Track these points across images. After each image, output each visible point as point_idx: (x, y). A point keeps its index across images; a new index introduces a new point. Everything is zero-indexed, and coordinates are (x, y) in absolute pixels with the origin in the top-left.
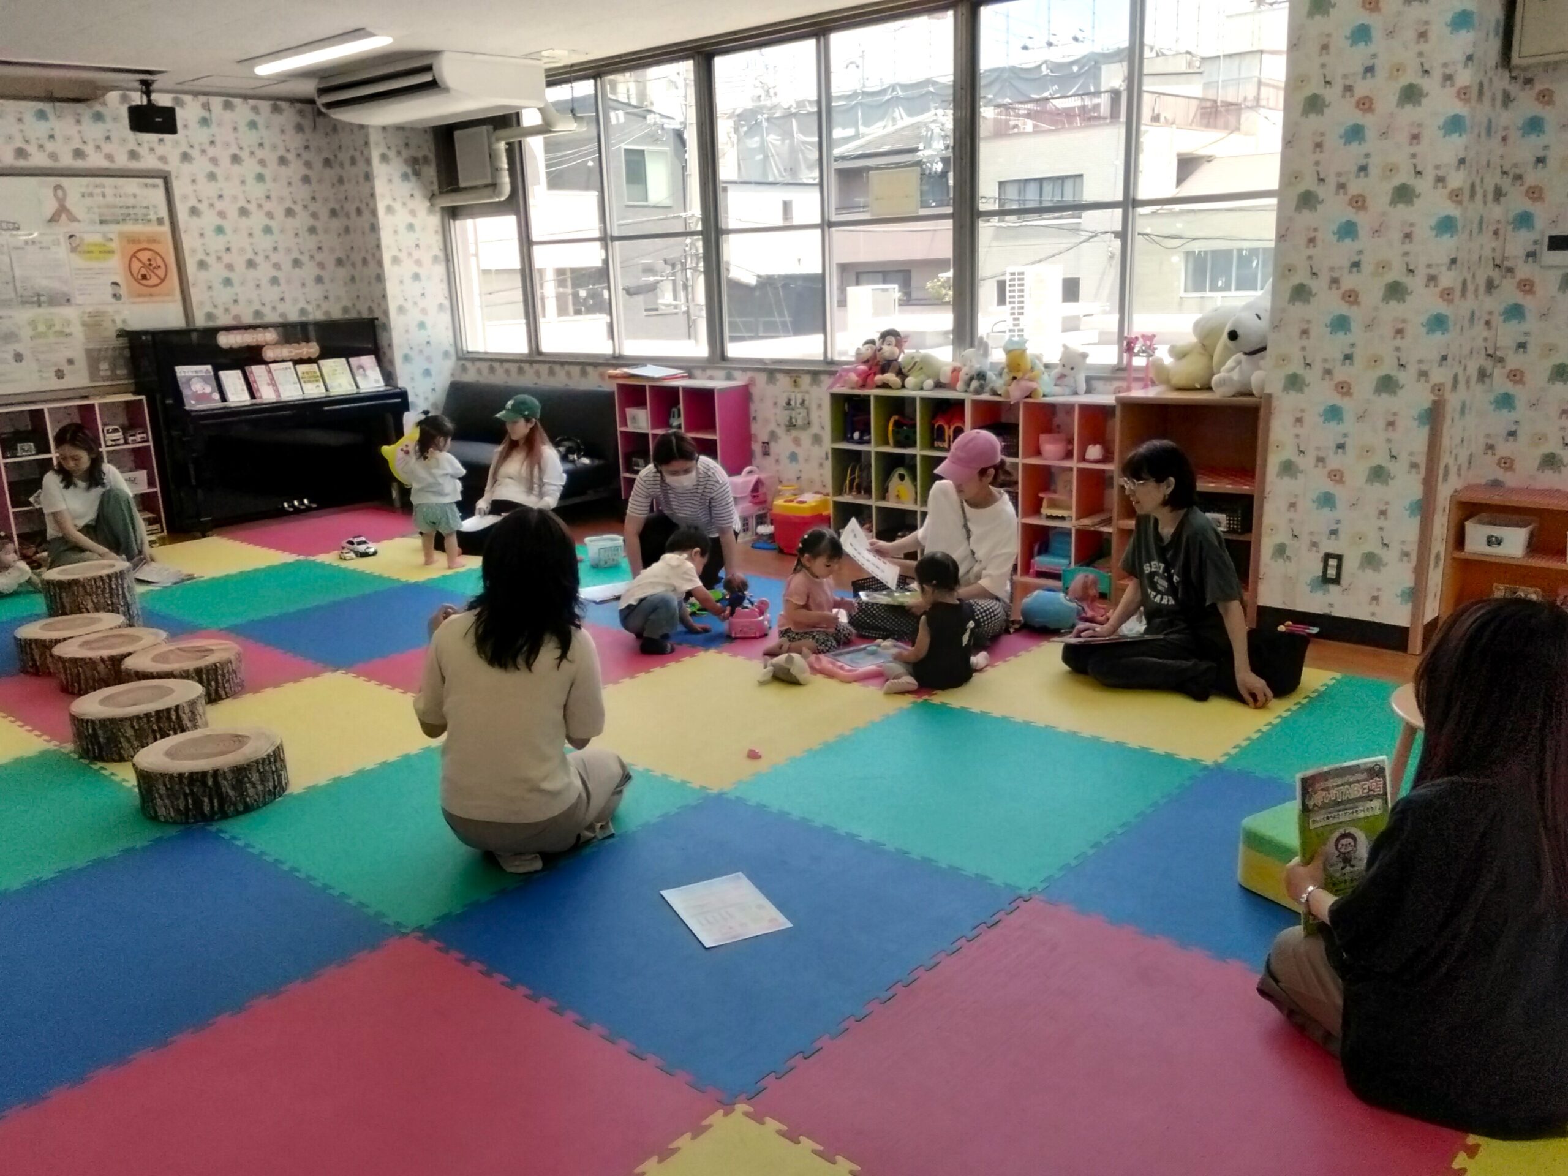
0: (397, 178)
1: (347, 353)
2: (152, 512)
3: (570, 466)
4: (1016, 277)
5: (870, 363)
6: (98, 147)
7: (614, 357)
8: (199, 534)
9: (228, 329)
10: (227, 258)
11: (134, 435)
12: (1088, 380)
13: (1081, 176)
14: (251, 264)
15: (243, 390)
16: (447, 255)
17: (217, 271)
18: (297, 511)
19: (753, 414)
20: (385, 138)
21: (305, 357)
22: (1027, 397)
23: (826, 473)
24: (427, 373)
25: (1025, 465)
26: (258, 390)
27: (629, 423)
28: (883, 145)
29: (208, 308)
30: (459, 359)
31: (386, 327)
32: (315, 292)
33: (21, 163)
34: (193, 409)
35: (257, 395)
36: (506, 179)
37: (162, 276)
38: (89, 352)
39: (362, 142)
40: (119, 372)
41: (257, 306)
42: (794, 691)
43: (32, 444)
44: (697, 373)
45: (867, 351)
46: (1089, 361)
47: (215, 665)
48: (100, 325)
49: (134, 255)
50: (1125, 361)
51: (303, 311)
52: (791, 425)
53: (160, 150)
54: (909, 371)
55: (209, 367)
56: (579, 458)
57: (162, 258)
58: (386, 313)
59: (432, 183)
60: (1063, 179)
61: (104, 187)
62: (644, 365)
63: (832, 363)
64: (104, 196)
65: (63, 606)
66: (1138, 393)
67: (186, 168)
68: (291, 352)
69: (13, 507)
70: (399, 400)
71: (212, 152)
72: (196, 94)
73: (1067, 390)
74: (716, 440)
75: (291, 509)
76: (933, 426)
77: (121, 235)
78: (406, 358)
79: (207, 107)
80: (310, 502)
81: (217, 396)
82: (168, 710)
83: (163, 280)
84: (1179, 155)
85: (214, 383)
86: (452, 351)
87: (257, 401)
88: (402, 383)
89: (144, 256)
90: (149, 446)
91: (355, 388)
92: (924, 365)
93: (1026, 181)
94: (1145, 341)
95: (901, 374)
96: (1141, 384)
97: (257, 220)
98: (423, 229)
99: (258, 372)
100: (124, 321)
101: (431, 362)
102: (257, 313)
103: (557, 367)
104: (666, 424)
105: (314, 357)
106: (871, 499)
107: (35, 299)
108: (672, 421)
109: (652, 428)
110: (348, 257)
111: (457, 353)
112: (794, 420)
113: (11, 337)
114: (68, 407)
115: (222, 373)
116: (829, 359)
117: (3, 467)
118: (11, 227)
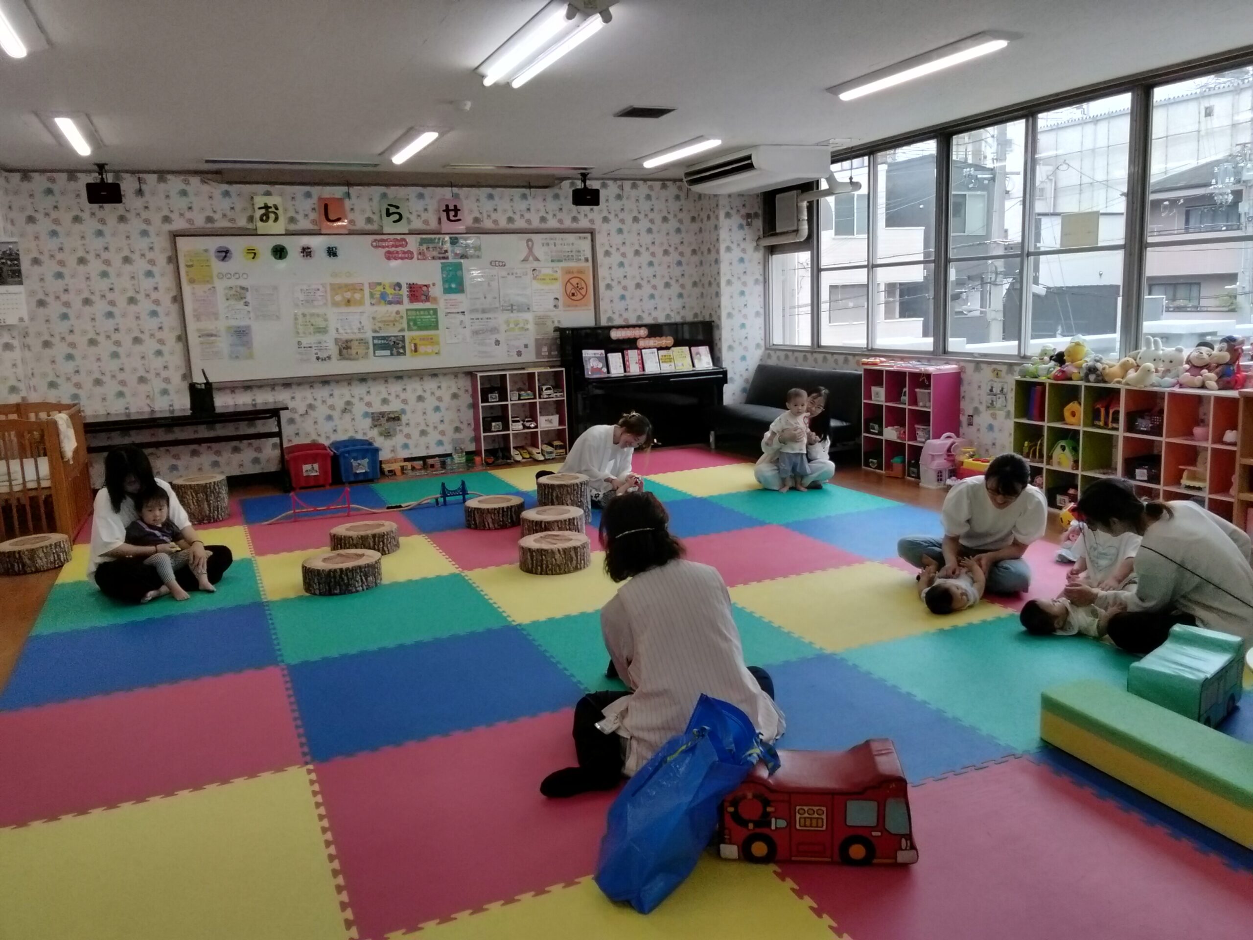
0: (735, 228)
1: (691, 343)
2: (562, 442)
6: (554, 216)
7: (867, 350)
9: (617, 327)
10: (624, 282)
11: (555, 393)
15: (620, 366)
16: (765, 278)
17: (617, 291)
19: (962, 394)
20: (729, 202)
21: (664, 346)
24: (743, 358)
25: (1167, 443)
26: (629, 367)
27: (873, 398)
29: (610, 314)
30: (766, 349)
31: (719, 327)
32: (677, 303)
33: (510, 226)
34: (590, 377)
35: (628, 370)
36: (805, 227)
37: (584, 294)
38: (537, 340)
39: (715, 206)
40: (553, 353)
41: (639, 313)
43: (497, 395)
48: (546, 324)
49: (569, 281)
51: (668, 316)
52: (991, 405)
53: (591, 216)
55: (603, 351)
57: (585, 282)
58: (719, 318)
59: (759, 230)
61: (556, 239)
63: (1025, 357)
64: (555, 245)
67: (605, 226)
68: (655, 343)
69: (484, 433)
71: (621, 216)
72: (615, 180)
74: (929, 412)
76: (1094, 408)
77: (562, 268)
78: (730, 348)
79: (621, 187)
81: (605, 370)
83: (584, 296)
85: (605, 361)
86: (762, 343)
87: (627, 374)
88: (726, 364)
89: (574, 281)
90: (564, 400)
91: (692, 367)
97: (645, 257)
98: (750, 261)
99: (632, 354)
100: (559, 322)
101: (747, 351)
102: (639, 317)
103: (829, 356)
104: (897, 399)
105: (669, 346)
106: (1042, 462)
107: (510, 308)
108: (903, 398)
109: (886, 402)
110: (700, 280)
111: (765, 345)
112: (994, 403)
113: (494, 330)
114: (521, 374)
115: (609, 355)
116: (1022, 354)
117: (480, 408)
118: (501, 264)
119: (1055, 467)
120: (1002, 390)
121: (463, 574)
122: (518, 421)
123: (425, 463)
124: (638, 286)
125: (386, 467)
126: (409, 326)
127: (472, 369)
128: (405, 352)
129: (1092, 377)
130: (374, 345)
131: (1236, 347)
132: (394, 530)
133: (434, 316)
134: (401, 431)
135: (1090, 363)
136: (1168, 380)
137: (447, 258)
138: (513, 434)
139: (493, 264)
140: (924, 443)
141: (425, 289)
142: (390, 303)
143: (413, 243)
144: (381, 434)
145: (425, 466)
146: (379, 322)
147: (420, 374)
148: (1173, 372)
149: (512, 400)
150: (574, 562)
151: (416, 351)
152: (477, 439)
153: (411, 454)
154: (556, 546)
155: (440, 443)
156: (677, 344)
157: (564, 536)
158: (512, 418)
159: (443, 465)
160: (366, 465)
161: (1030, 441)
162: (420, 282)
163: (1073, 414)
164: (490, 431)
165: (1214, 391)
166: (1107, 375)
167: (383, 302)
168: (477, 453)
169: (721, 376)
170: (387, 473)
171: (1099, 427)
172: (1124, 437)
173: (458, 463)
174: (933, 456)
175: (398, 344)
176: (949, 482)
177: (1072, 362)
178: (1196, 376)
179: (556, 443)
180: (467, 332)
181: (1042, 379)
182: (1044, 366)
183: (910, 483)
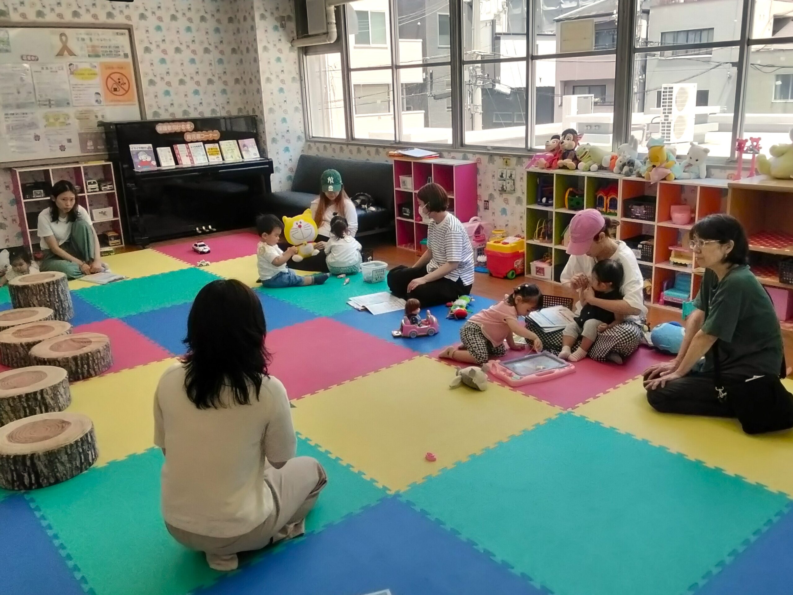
0: (270, 29)
1: (237, 136)
2: (117, 232)
3: (362, 212)
4: (668, 90)
5: (555, 152)
6: (88, 10)
7: (395, 142)
8: (141, 247)
9: (163, 122)
10: (167, 79)
11: (105, 186)
12: (708, 168)
13: (713, 28)
14: (182, 82)
15: (171, 159)
16: (301, 77)
17: (161, 87)
18: (204, 233)
19: (479, 182)
20: (264, 4)
21: (211, 139)
22: (662, 180)
23: (522, 224)
24: (287, 149)
25: (659, 227)
26: (180, 159)
27: (403, 186)
28: (592, 11)
29: (155, 109)
30: (307, 141)
31: (262, 121)
32: (221, 99)
33: (40, 20)
34: (139, 171)
35: (180, 162)
36: (335, 30)
37: (127, 89)
38: (80, 134)
39: (250, 7)
40: (99, 147)
41: (185, 108)
42: (476, 396)
43: (42, 191)
44: (445, 154)
45: (553, 143)
46: (709, 155)
47: (87, 354)
48: (89, 119)
49: (109, 76)
50: (736, 156)
51: (213, 111)
52: (503, 190)
53: (126, 12)
54: (581, 158)
55: (151, 145)
56: (368, 207)
57: (126, 77)
58: (262, 112)
59: (292, 32)
60: (701, 31)
61: (91, 34)
62: (413, 148)
63: (531, 150)
64: (91, 40)
65: (19, 302)
66: (745, 181)
67: (143, 23)
68: (203, 136)
69: (29, 228)
70: (267, 166)
71: (158, 13)
73: (693, 175)
75: (200, 232)
76: (596, 197)
77: (101, 64)
78: (274, 140)
80: (212, 227)
81: (154, 163)
82: (35, 393)
83: (127, 92)
84: (775, 16)
85: (153, 155)
86: (303, 136)
87: (179, 166)
88: (271, 157)
89: (116, 77)
90: (114, 193)
91: (241, 158)
92: (590, 153)
93: (678, 32)
94: (752, 143)
95: (576, 160)
96: (748, 173)
97: (186, 55)
98: (286, 61)
99: (181, 148)
100: (103, 116)
101: (290, 143)
102: (185, 112)
103: (362, 148)
105: (217, 139)
107: (48, 103)
109: (414, 189)
110: (242, 78)
111: (305, 138)
112: (505, 187)
113: (32, 125)
114: (66, 168)
115: (158, 149)
116: (529, 148)
117: (23, 204)
118: (33, 58)
120: (511, 176)
127: (10, 165)
139: (25, 58)
152: (23, 234)
156: (225, 137)
179: (111, 234)
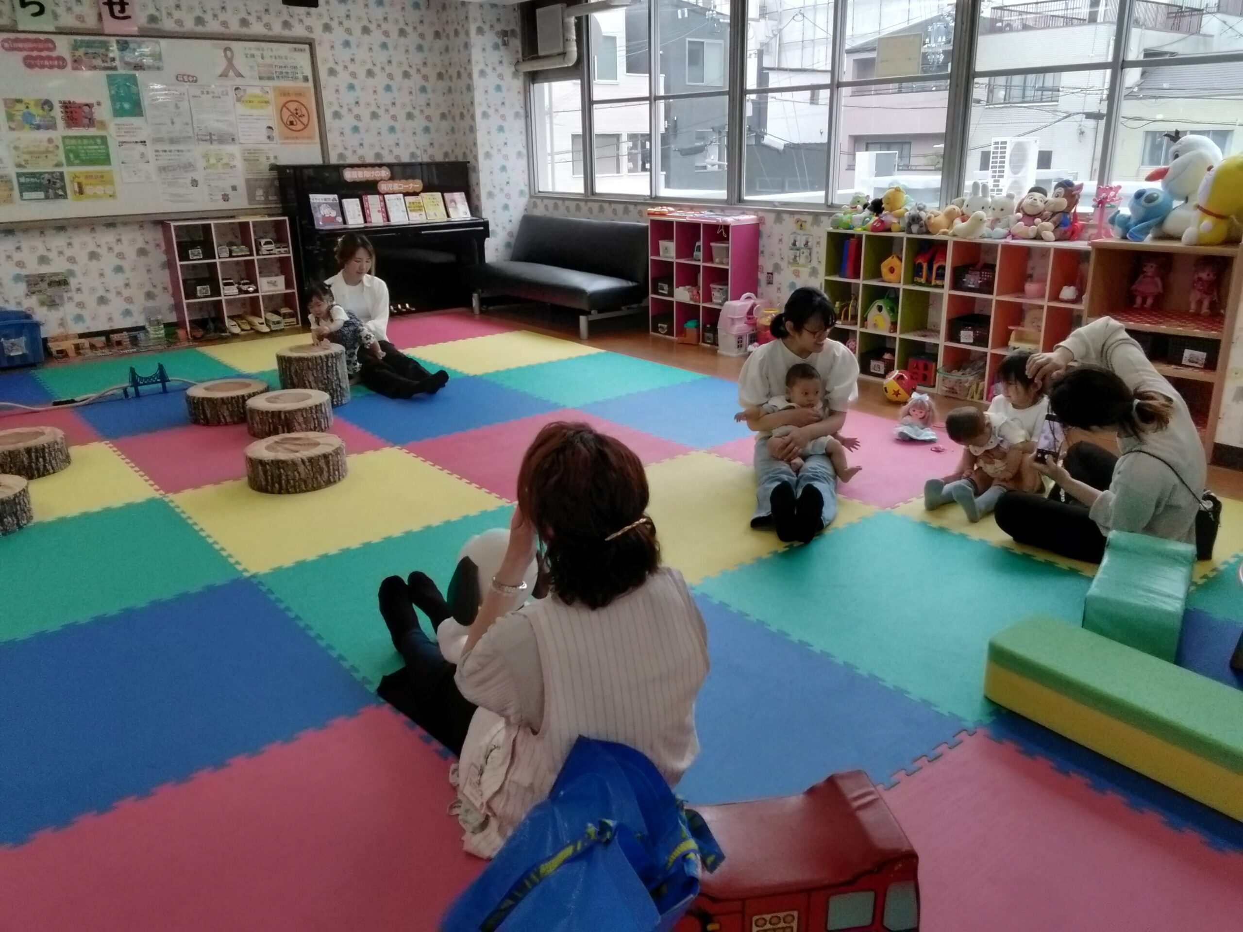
0: (489, 49)
1: (442, 188)
2: (291, 308)
4: (1000, 146)
7: (651, 197)
9: (352, 166)
10: (356, 110)
11: (280, 248)
15: (359, 215)
16: (526, 112)
17: (348, 121)
18: (400, 313)
19: (761, 249)
20: (481, 13)
21: (411, 191)
24: (506, 207)
25: (998, 302)
26: (370, 216)
27: (661, 253)
29: (340, 150)
30: (531, 197)
31: (475, 169)
32: (423, 140)
33: (200, 29)
34: (321, 228)
35: (368, 219)
36: (574, 48)
37: (306, 123)
38: (248, 181)
39: (463, 17)
40: (270, 198)
41: (377, 149)
43: (201, 251)
48: (258, 160)
49: (284, 105)
51: (413, 155)
53: (308, 21)
55: (336, 196)
57: (306, 108)
58: (476, 158)
59: (517, 52)
61: (263, 50)
64: (263, 57)
67: (327, 36)
68: (401, 187)
69: (186, 299)
71: (347, 24)
74: (728, 269)
76: (915, 265)
77: (275, 89)
78: (490, 195)
80: (411, 306)
81: (340, 219)
83: (306, 126)
84: (1146, 50)
85: (338, 208)
86: (526, 190)
87: (368, 225)
88: (486, 214)
89: (293, 106)
90: (290, 257)
91: (446, 217)
93: (1013, 70)
97: (381, 80)
98: (508, 90)
99: (373, 201)
100: (276, 158)
101: (510, 198)
102: (378, 155)
103: (606, 205)
104: (690, 255)
105: (418, 191)
106: (856, 324)
107: (208, 137)
108: (696, 253)
109: (677, 257)
110: (450, 112)
111: (530, 193)
112: (798, 258)
113: (189, 166)
114: (231, 223)
115: (344, 201)
116: (830, 203)
117: (179, 267)
118: (191, 79)
119: (870, 330)
120: (806, 244)
121: (166, 500)
122: (231, 284)
123: (108, 339)
124: (374, 115)
125: (54, 347)
126: (67, 158)
127: (162, 218)
128: (65, 193)
129: (915, 228)
130: (21, 185)
131: (1074, 193)
132: (59, 440)
133: (102, 147)
134: (70, 298)
135: (913, 212)
136: (1000, 230)
137: (115, 68)
138: (226, 300)
139: (181, 78)
140: (721, 305)
141: (86, 109)
142: (38, 127)
143: (63, 46)
144: (42, 303)
145: (109, 344)
146: (24, 153)
147: (90, 224)
148: (1004, 221)
149: (221, 257)
150: (326, 474)
151: (81, 192)
152: (177, 307)
153: (88, 328)
154: (298, 455)
155: (127, 313)
156: (427, 188)
157: (308, 439)
158: (223, 279)
159: (134, 341)
160: (23, 345)
161: (842, 301)
162: (79, 99)
163: (892, 270)
164: (195, 297)
165: (1051, 243)
166: (932, 225)
167: (27, 126)
168: (180, 324)
169: (482, 228)
170: (55, 353)
171: (921, 284)
172: (950, 295)
173: (154, 339)
174: (733, 319)
175: (55, 183)
176: (750, 348)
177: (891, 211)
178: (1030, 226)
179: (284, 310)
180: (151, 168)
181: (858, 230)
182: (858, 215)
183: (704, 350)
